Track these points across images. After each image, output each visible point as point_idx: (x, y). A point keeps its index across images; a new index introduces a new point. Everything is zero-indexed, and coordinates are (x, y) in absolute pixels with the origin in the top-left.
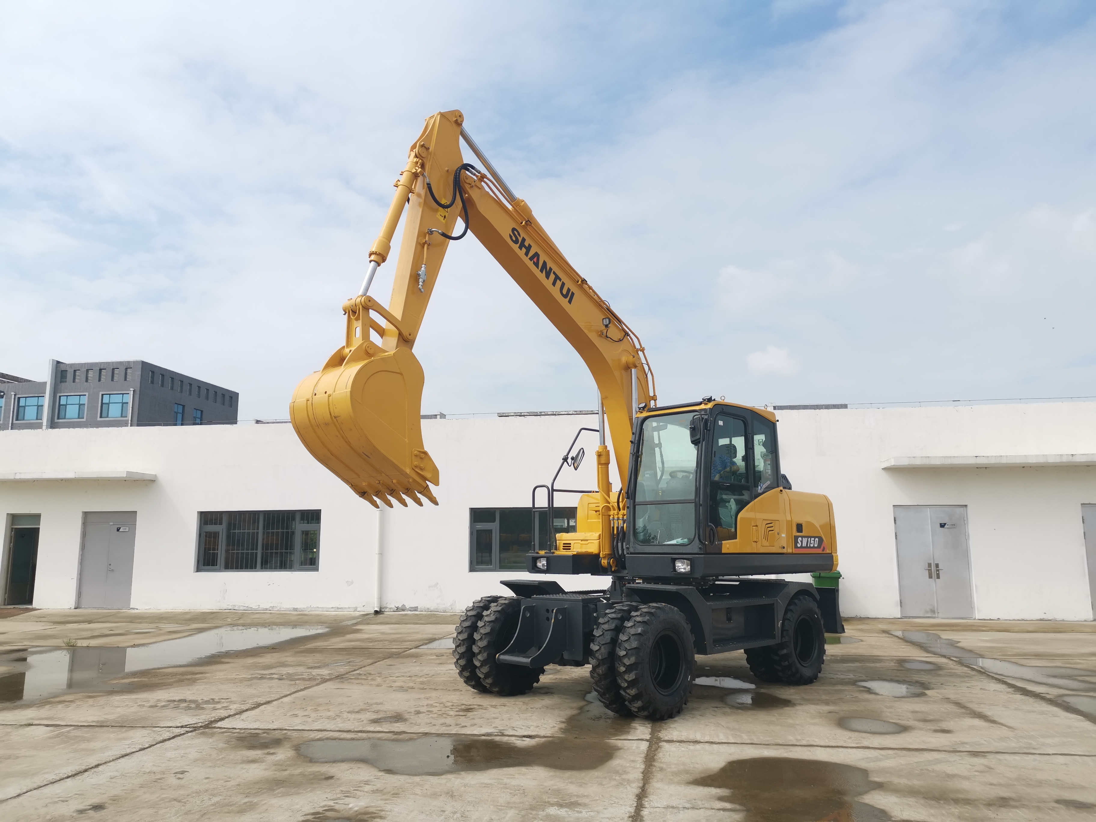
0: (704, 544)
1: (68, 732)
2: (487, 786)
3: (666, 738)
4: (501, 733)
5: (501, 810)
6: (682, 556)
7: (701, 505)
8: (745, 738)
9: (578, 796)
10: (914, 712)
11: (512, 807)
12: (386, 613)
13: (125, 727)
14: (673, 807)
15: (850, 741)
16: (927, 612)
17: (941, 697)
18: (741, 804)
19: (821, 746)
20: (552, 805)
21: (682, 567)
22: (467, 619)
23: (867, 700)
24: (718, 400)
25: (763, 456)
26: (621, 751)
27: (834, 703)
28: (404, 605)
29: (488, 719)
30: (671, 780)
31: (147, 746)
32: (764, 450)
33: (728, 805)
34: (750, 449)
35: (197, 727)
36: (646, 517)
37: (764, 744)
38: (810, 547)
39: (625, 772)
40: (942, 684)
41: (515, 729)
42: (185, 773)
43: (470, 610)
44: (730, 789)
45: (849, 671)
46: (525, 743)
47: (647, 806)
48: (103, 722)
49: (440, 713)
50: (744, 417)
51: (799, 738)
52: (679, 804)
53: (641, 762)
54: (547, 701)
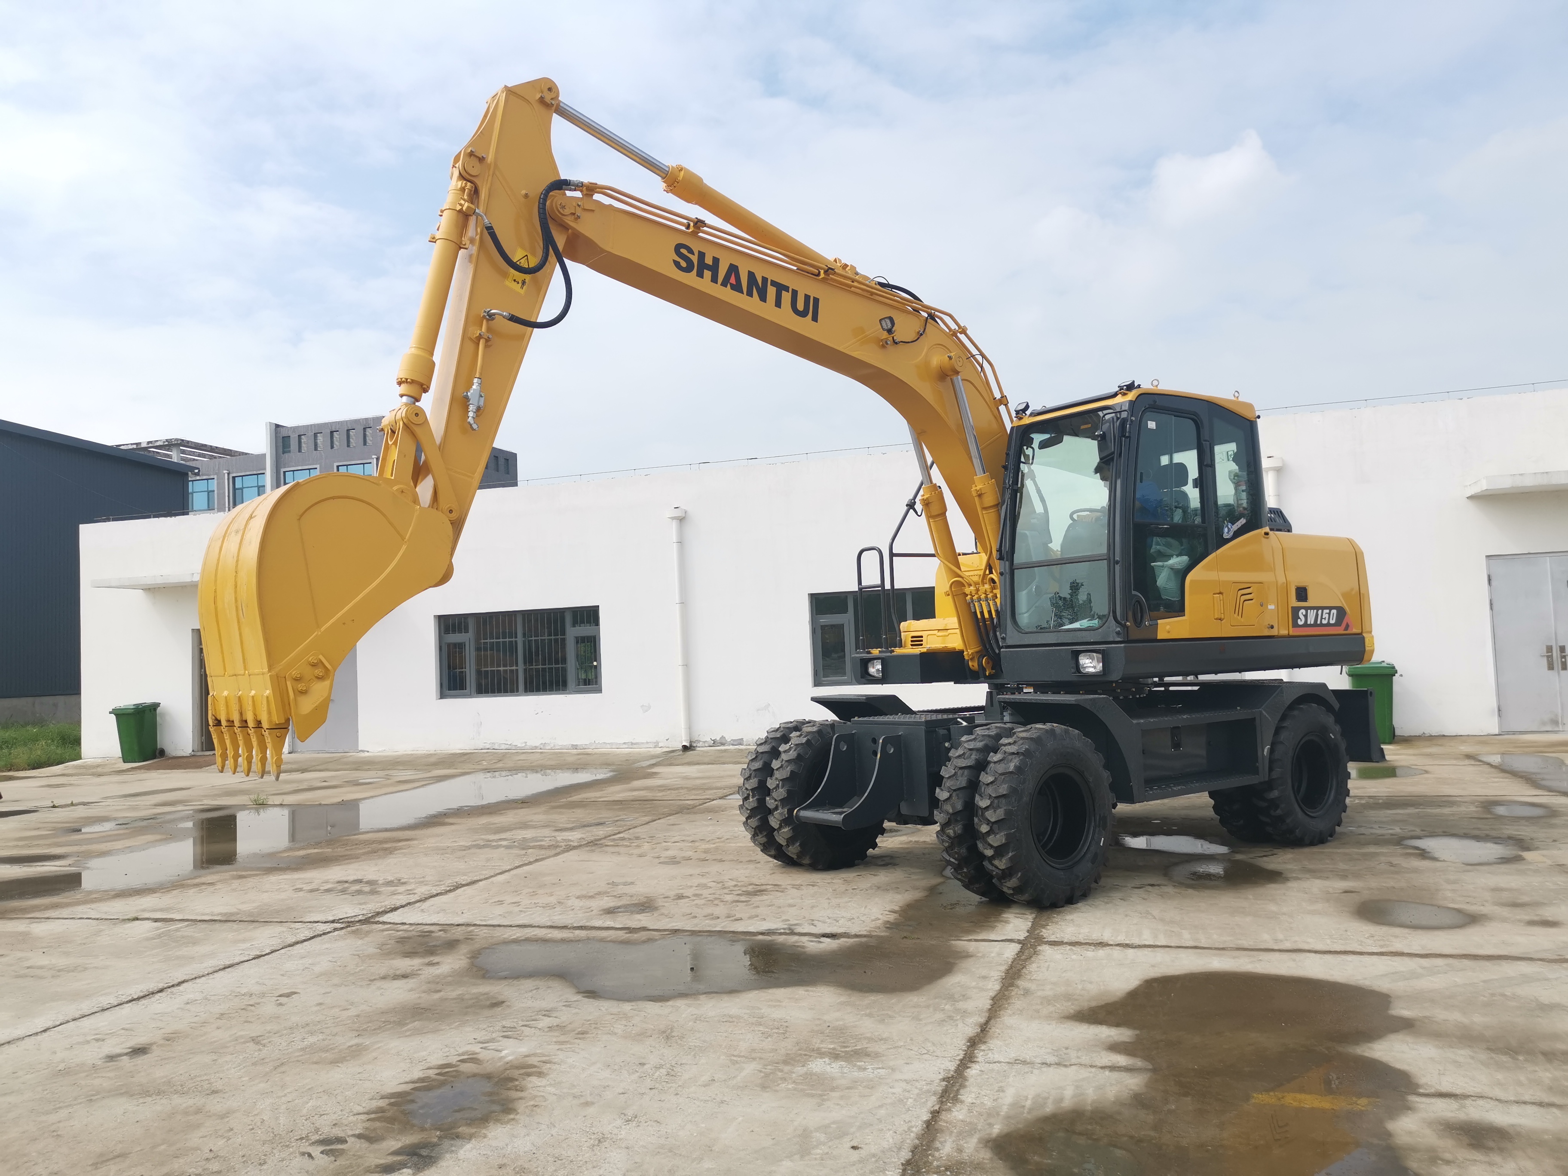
0: (1124, 626)
1: (177, 930)
2: (731, 1020)
3: (1053, 938)
4: (790, 929)
5: (735, 1063)
6: (1090, 647)
7: (1117, 562)
8: (1187, 938)
9: (870, 1040)
10: (1496, 890)
11: (754, 1059)
12: (698, 749)
13: (257, 921)
14: (1024, 1062)
15: (1370, 942)
16: (1544, 723)
17: (1549, 862)
18: (1147, 1058)
19: (1316, 952)
20: (821, 1054)
21: (1090, 664)
22: (756, 757)
23: (1416, 871)
24: (1146, 385)
25: (1232, 477)
26: (970, 960)
27: (1357, 876)
28: (723, 737)
29: (780, 907)
30: (1038, 1011)
31: (268, 951)
32: (1234, 467)
33: (1122, 1060)
34: (1207, 466)
35: (351, 922)
36: (1032, 589)
37: (1216, 949)
38: (1322, 625)
39: (965, 997)
40: (1554, 841)
41: (815, 922)
42: (293, 996)
43: (761, 744)
44: (1135, 1028)
45: (1395, 822)
46: (822, 946)
47: (980, 1059)
48: (232, 914)
49: (711, 897)
50: (1195, 414)
51: (1280, 936)
52: (1036, 1057)
53: (996, 980)
54: (883, 877)
